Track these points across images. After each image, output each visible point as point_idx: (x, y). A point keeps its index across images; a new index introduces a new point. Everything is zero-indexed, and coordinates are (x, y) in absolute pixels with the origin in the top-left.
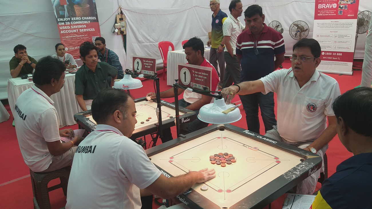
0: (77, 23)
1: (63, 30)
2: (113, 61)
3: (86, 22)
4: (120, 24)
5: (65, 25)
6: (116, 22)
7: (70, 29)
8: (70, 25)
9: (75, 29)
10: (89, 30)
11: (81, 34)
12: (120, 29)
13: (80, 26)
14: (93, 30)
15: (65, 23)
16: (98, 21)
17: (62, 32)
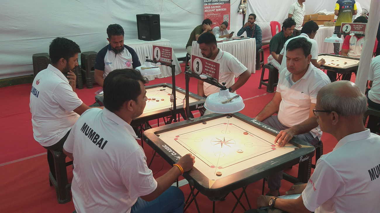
0: (215, 4)
1: (206, 9)
2: (259, 33)
3: (221, 4)
4: (244, 5)
5: (208, 6)
6: (241, 4)
7: (210, 9)
8: (211, 6)
9: (213, 9)
10: (223, 10)
11: (217, 13)
12: (243, 9)
13: (217, 7)
14: (225, 9)
15: (208, 4)
16: (230, 3)
17: (205, 11)
